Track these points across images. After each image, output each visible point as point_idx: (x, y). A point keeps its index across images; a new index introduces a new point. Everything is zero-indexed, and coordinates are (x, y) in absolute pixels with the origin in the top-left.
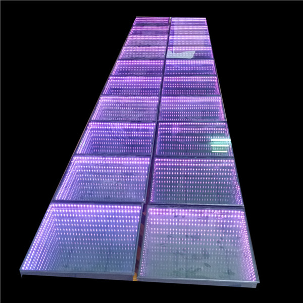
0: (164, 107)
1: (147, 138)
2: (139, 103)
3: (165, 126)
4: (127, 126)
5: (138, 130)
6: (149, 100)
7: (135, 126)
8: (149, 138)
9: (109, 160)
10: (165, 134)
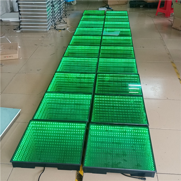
0: (101, 64)
1: (90, 83)
2: (86, 62)
3: (101, 76)
4: (78, 75)
5: (85, 78)
6: (92, 60)
7: (83, 75)
9: (67, 96)
10: (101, 81)
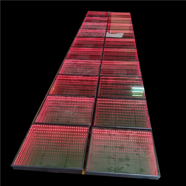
0: (104, 67)
3: (104, 79)
4: (80, 78)
6: (95, 62)
8: (94, 86)
9: (69, 99)
10: (104, 84)
